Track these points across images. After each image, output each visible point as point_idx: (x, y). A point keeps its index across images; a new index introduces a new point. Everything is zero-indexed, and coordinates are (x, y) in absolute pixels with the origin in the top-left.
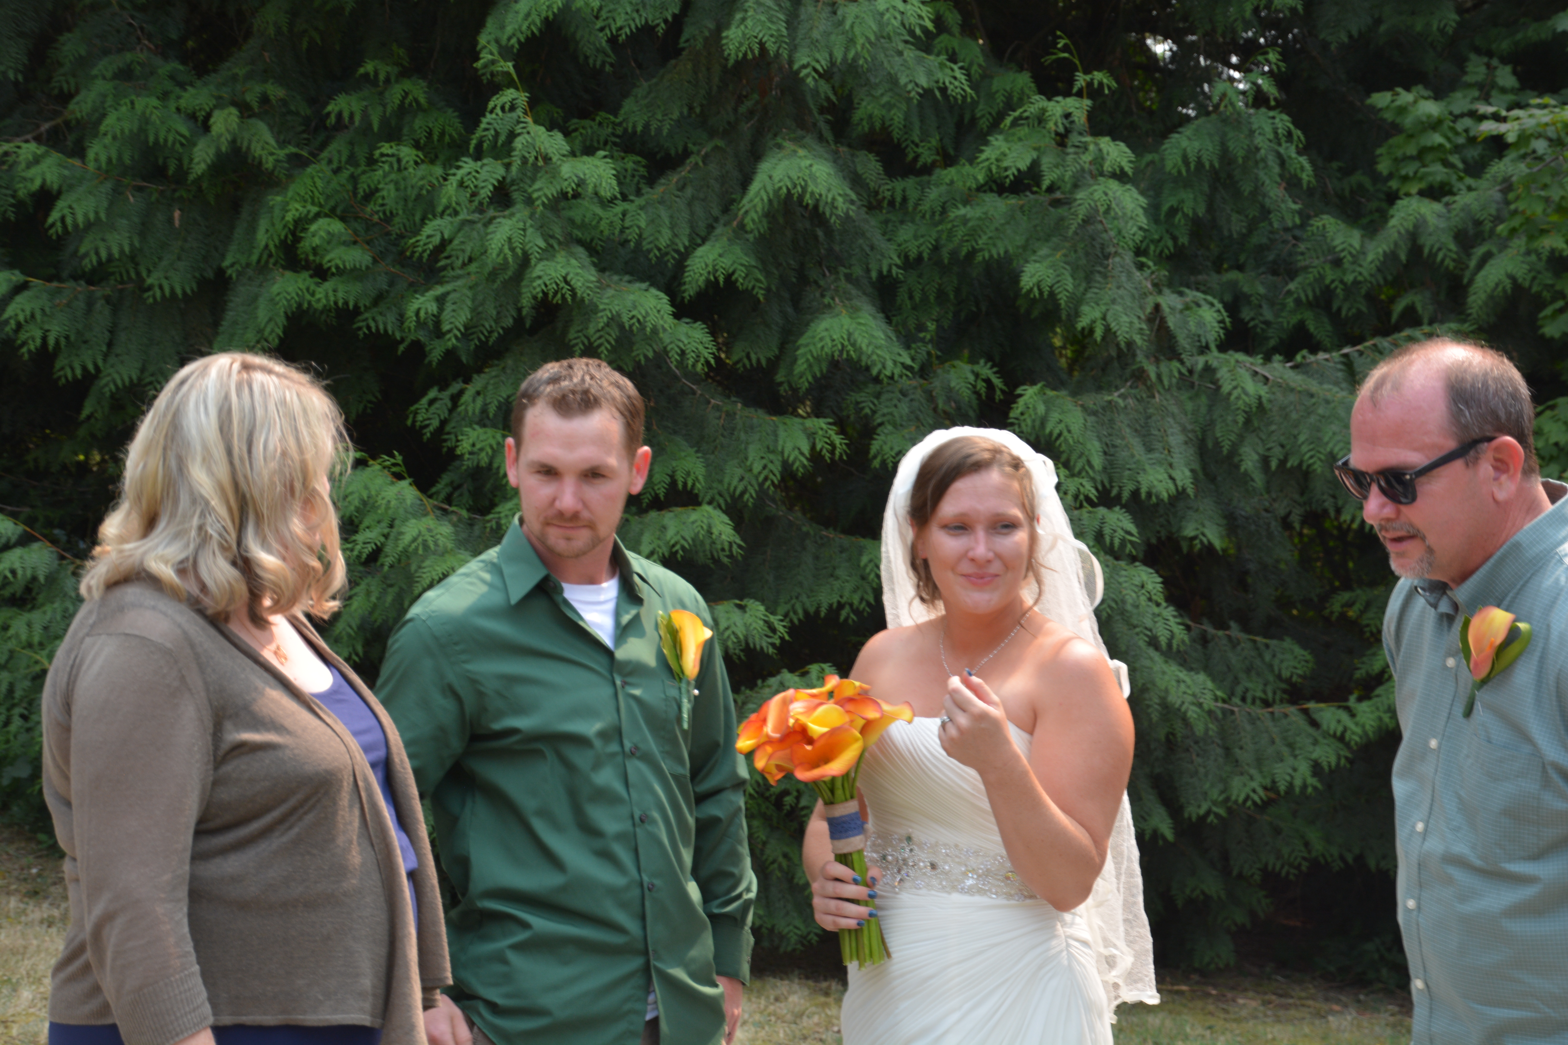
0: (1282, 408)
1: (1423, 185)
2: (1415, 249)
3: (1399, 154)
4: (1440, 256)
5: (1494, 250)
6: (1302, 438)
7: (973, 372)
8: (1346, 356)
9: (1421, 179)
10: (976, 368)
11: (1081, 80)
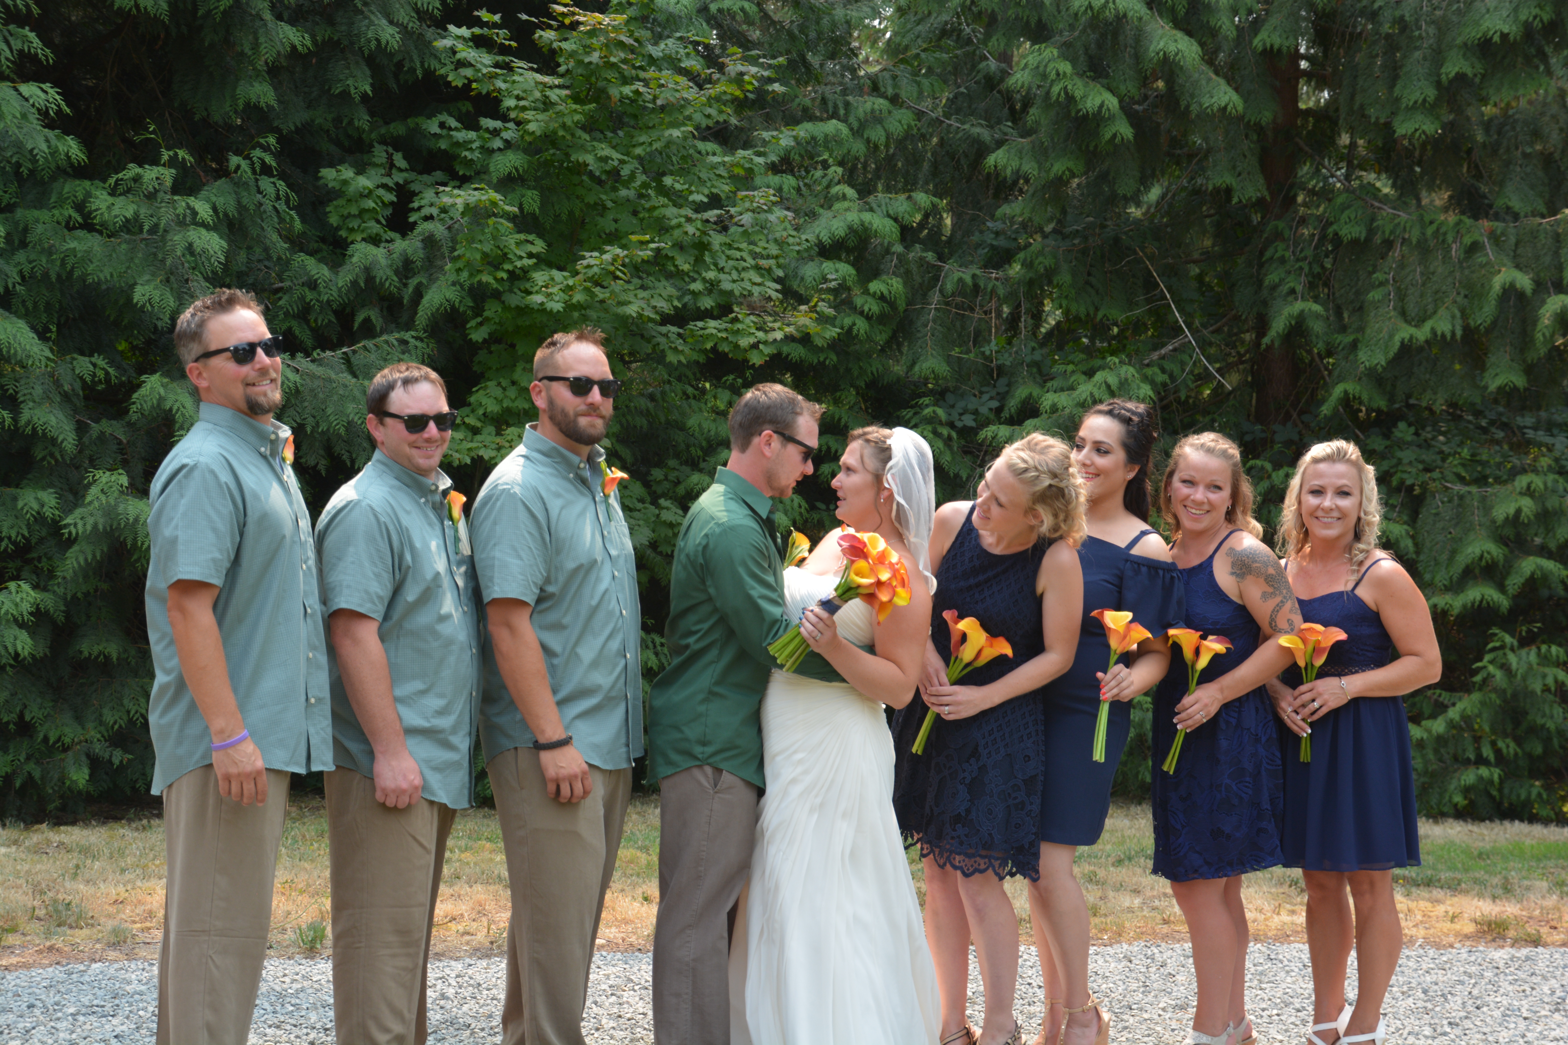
0: (312, 390)
1: (365, 235)
2: (370, 279)
3: (345, 213)
4: (387, 285)
5: (424, 281)
6: (329, 411)
7: (91, 363)
8: (344, 353)
9: (363, 231)
10: (93, 360)
11: (166, 155)
